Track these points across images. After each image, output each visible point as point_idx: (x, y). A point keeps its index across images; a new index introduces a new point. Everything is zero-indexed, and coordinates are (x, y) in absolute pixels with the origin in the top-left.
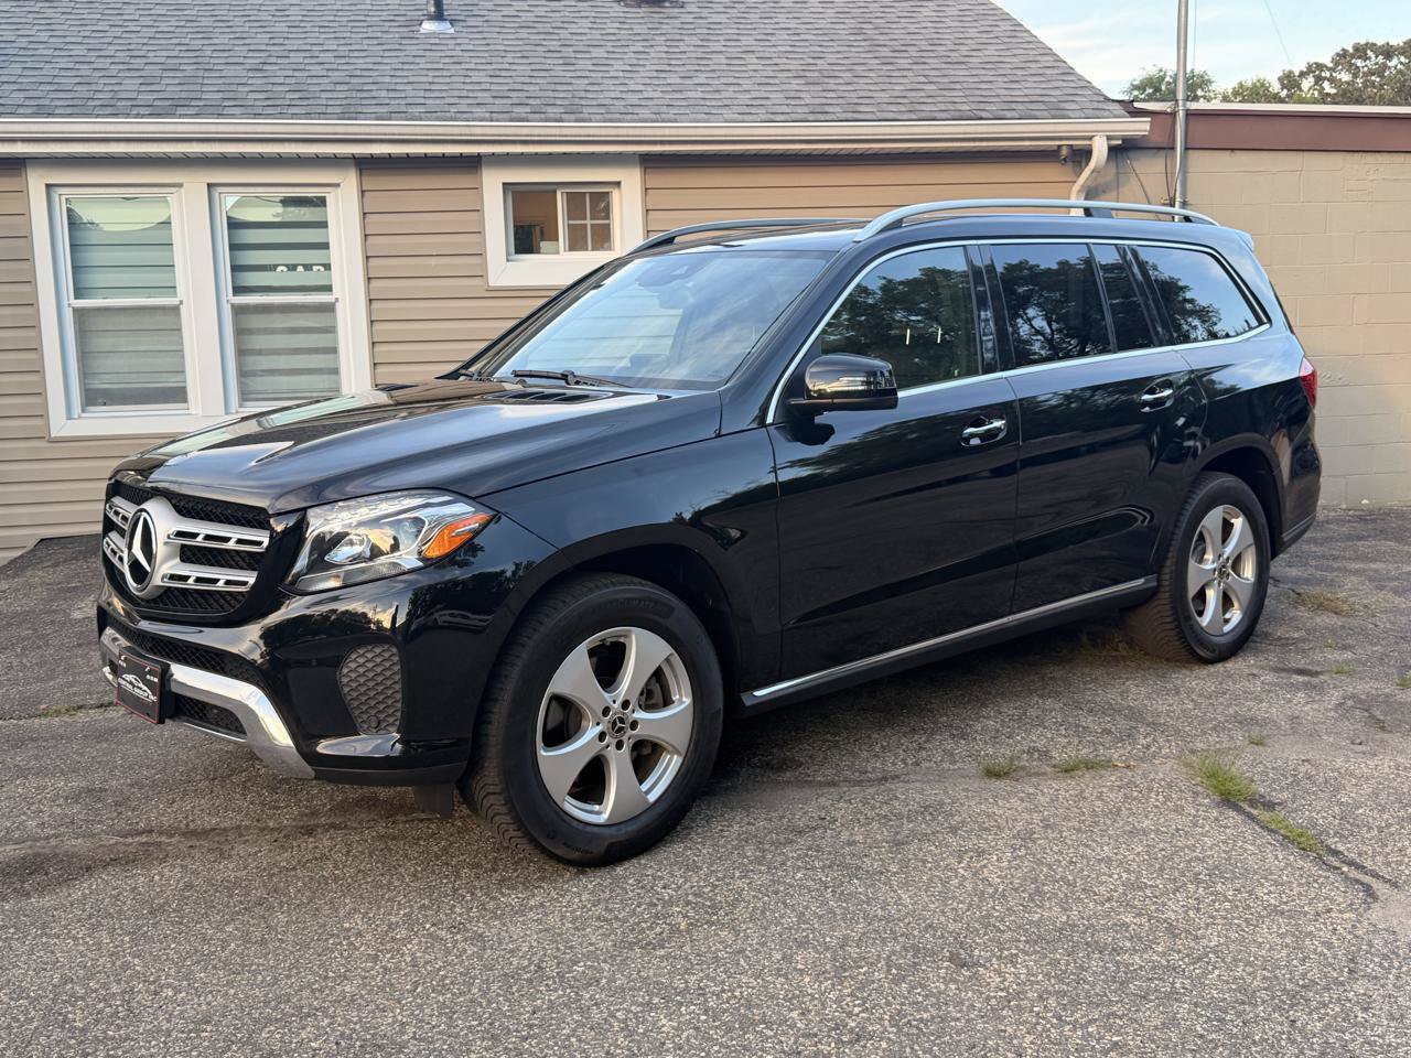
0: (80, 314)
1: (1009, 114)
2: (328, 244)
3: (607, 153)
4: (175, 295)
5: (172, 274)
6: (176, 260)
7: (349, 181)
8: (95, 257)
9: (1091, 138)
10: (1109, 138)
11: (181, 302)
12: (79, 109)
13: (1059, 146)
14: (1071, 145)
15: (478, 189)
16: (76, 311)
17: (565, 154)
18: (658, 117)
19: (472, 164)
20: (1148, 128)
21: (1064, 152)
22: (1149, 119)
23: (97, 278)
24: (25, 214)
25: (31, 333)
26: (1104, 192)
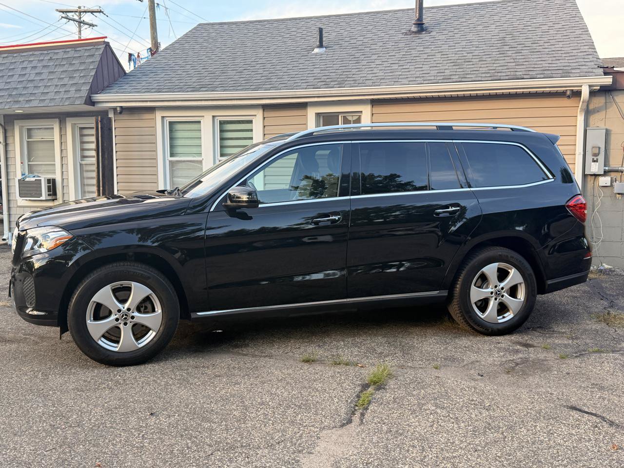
0: (171, 162)
1: (525, 77)
2: (252, 138)
3: (355, 100)
4: (201, 156)
5: (200, 149)
6: (202, 143)
7: (259, 113)
8: (179, 142)
9: (581, 86)
10: (590, 86)
11: (203, 159)
12: (170, 90)
13: (566, 90)
14: (573, 90)
15: (306, 115)
16: (170, 161)
17: (339, 101)
18: (374, 84)
19: (304, 106)
20: (611, 81)
21: (568, 93)
22: (612, 76)
23: (179, 150)
24: (154, 127)
25: (154, 169)
26: (598, 111)
